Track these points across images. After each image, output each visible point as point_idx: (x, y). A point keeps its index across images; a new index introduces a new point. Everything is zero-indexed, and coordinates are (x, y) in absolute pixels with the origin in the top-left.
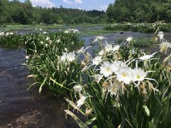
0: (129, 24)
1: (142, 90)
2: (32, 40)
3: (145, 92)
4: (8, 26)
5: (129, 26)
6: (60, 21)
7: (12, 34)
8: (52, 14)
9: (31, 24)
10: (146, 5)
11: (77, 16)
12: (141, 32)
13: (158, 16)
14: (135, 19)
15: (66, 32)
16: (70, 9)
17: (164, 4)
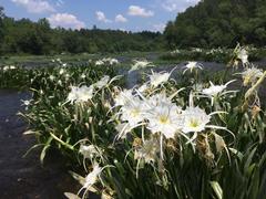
0: (198, 50)
1: (204, 150)
2: (42, 76)
3: (209, 154)
4: (12, 58)
5: (199, 54)
6: (93, 49)
7: (12, 67)
8: (80, 38)
9: (48, 54)
10: (225, 22)
11: (120, 40)
12: (218, 62)
13: (244, 39)
14: (208, 43)
15: (98, 63)
16: (109, 31)
17: (251, 20)
